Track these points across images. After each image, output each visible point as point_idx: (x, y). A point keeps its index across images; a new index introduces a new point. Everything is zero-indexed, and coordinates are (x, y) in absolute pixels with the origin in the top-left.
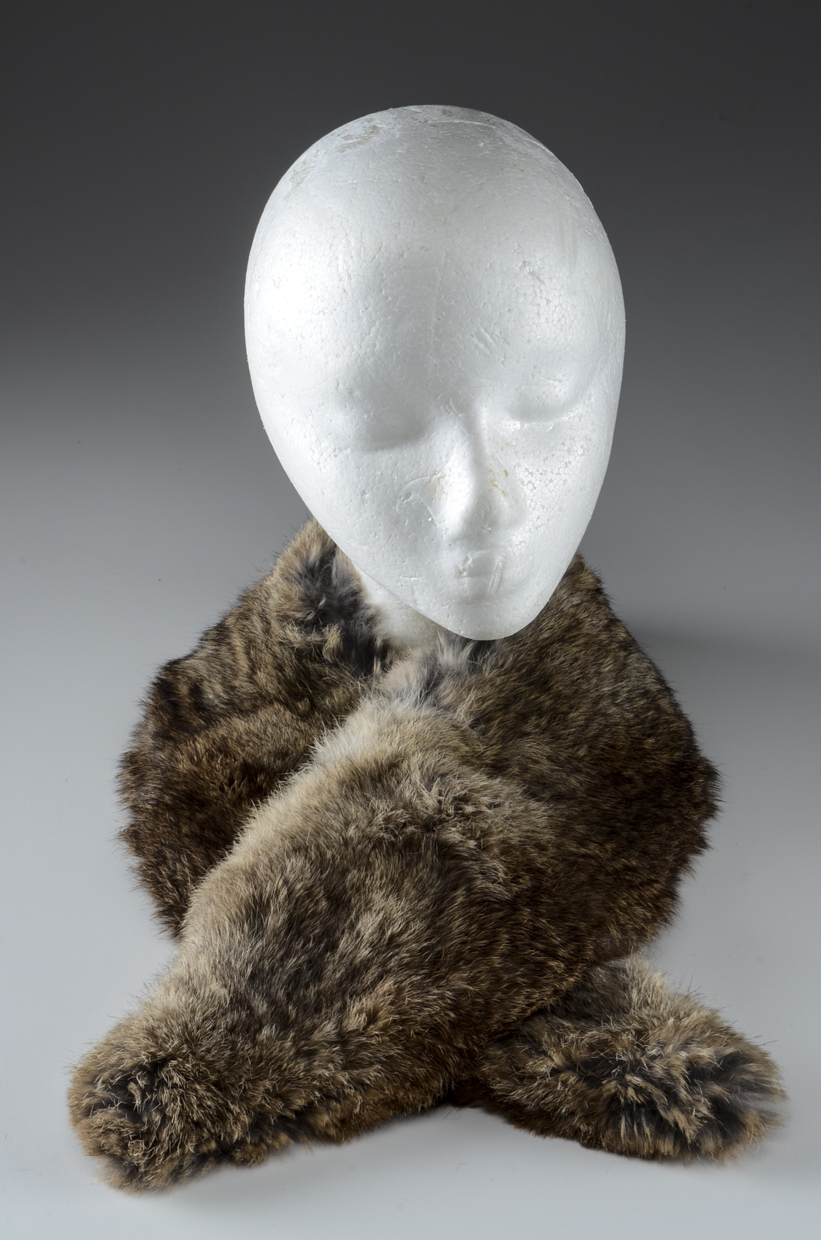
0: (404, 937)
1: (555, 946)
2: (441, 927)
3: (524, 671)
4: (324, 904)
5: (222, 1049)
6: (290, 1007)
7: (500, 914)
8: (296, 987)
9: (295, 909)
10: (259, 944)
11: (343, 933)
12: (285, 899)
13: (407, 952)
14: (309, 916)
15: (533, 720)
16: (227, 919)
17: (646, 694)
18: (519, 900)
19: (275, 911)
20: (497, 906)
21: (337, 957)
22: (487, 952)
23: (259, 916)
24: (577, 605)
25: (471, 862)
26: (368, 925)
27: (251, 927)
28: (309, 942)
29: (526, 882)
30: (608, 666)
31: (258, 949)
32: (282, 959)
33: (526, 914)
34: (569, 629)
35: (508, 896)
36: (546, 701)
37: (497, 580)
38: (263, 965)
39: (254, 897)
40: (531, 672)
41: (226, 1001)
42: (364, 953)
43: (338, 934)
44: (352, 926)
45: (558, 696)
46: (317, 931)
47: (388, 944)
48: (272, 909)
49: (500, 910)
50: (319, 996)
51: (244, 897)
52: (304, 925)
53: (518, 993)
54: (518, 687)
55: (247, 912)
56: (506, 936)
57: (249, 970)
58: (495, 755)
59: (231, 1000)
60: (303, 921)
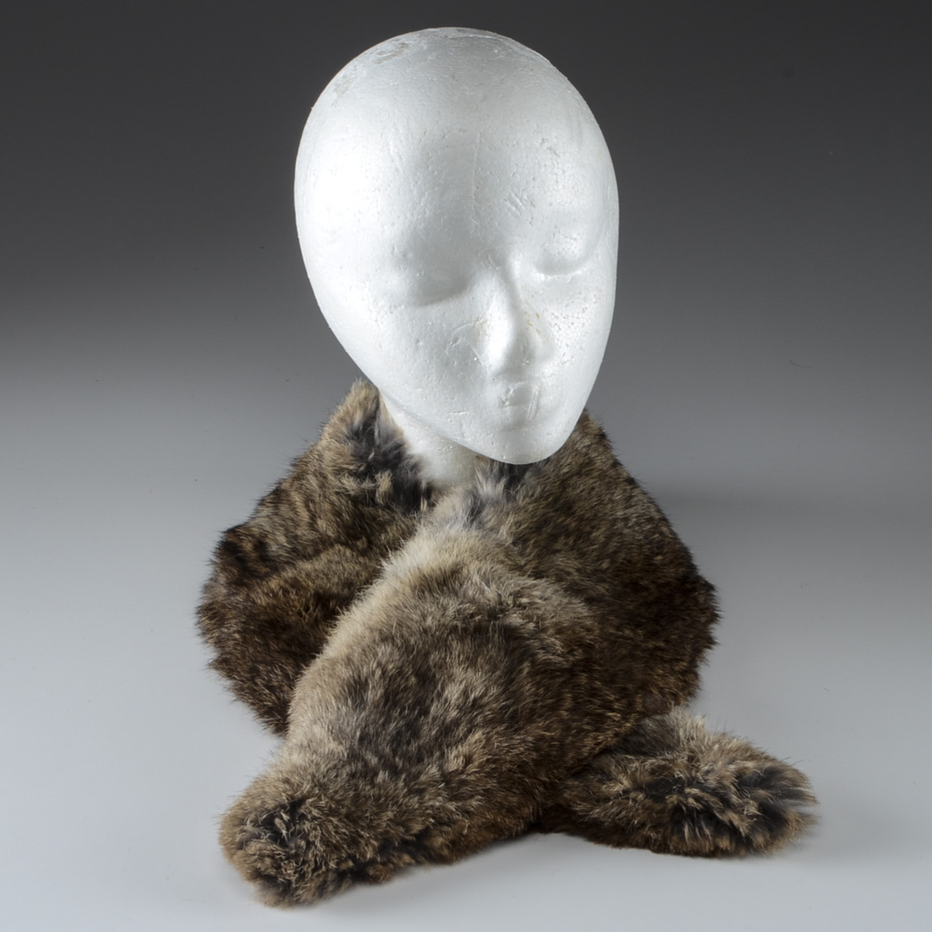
0: (486, 699)
1: (611, 702)
2: (514, 692)
3: (550, 499)
4: (413, 679)
5: (346, 791)
6: (397, 759)
7: (561, 680)
8: (399, 745)
9: (389, 684)
10: (363, 714)
11: (432, 701)
12: (380, 678)
13: (489, 710)
14: (402, 690)
15: (562, 540)
16: (333, 698)
17: (650, 520)
18: (576, 668)
19: (373, 687)
20: (558, 673)
21: (430, 719)
22: (554, 708)
23: (360, 692)
24: (589, 446)
25: (532, 641)
26: (453, 692)
27: (354, 701)
28: (405, 709)
29: (579, 655)
30: (618, 496)
31: (363, 718)
32: (384, 724)
33: (583, 679)
34: (582, 466)
35: (566, 665)
36: (572, 523)
37: (534, 407)
38: (369, 730)
39: (354, 677)
40: (556, 500)
41: (343, 755)
42: (454, 714)
43: (428, 702)
44: (440, 695)
45: (581, 519)
46: (410, 701)
47: (473, 706)
48: (371, 686)
49: (560, 676)
50: (419, 750)
51: (346, 678)
52: (398, 697)
53: (586, 736)
54: (548, 513)
55: (349, 690)
56: (569, 695)
57: (358, 734)
58: (534, 568)
59: (348, 754)
60: (397, 695)
